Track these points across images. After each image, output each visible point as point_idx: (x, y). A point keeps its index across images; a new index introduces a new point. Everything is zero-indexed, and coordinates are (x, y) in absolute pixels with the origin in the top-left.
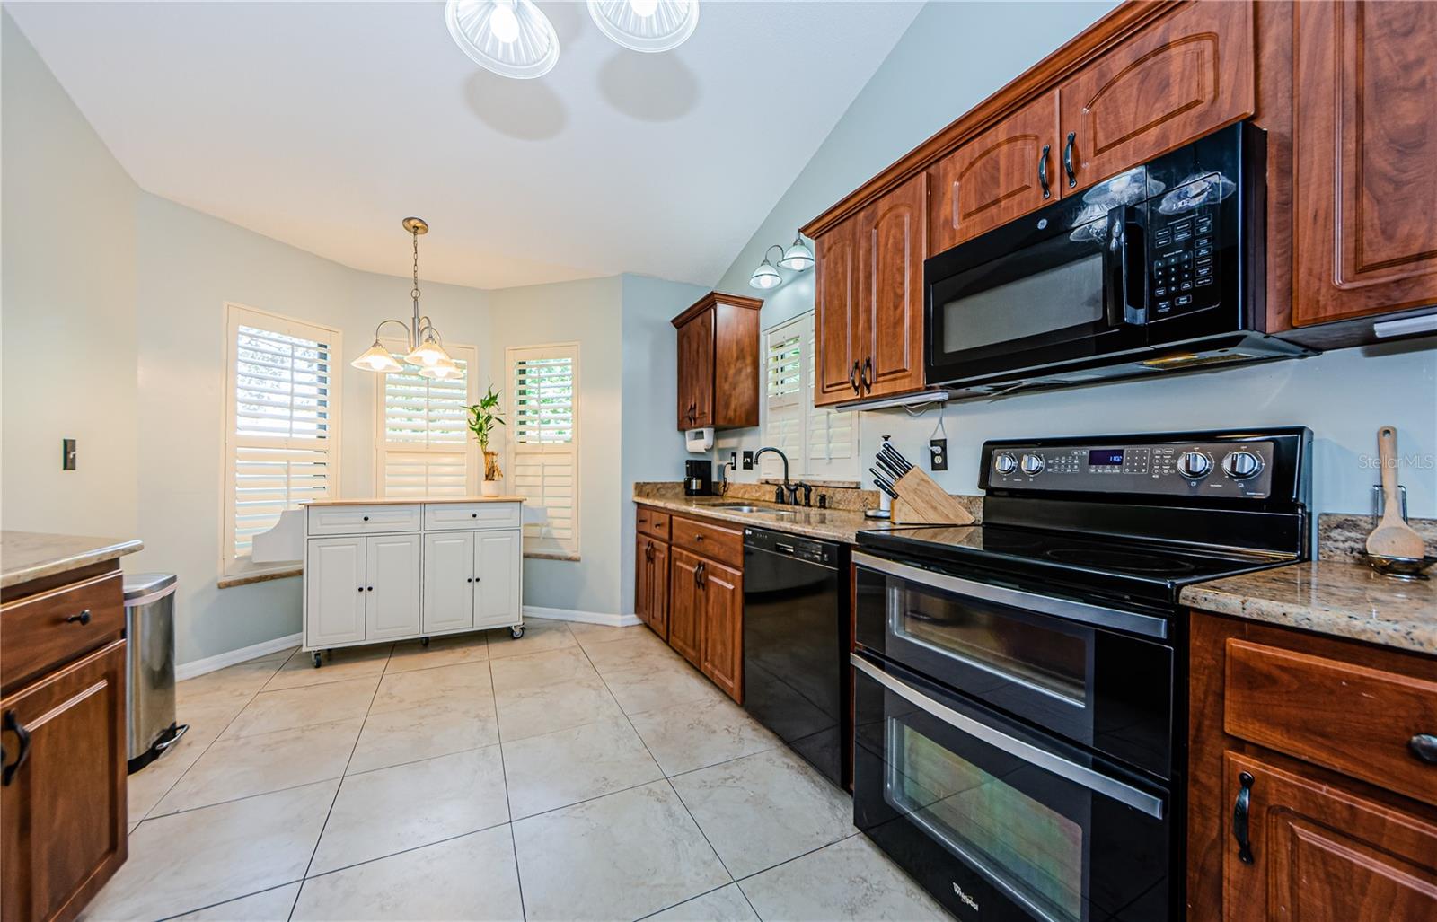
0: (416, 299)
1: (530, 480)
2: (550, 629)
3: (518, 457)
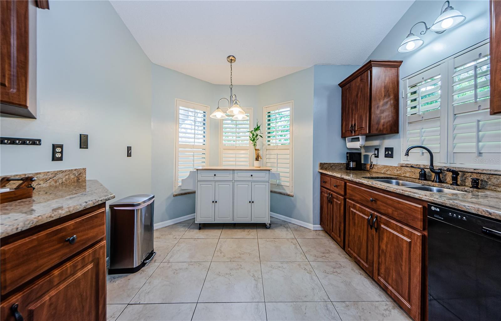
0: (231, 89)
1: (272, 160)
2: (281, 225)
3: (267, 151)
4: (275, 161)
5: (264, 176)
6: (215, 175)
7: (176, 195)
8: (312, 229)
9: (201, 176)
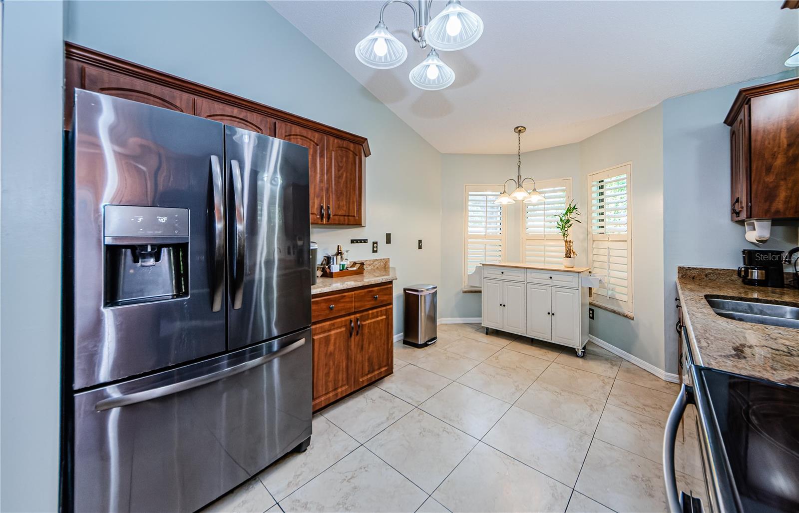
1: (602, 258)
4: (605, 259)
5: (573, 280)
6: (502, 273)
7: (465, 292)
8: (663, 378)
9: (487, 273)
